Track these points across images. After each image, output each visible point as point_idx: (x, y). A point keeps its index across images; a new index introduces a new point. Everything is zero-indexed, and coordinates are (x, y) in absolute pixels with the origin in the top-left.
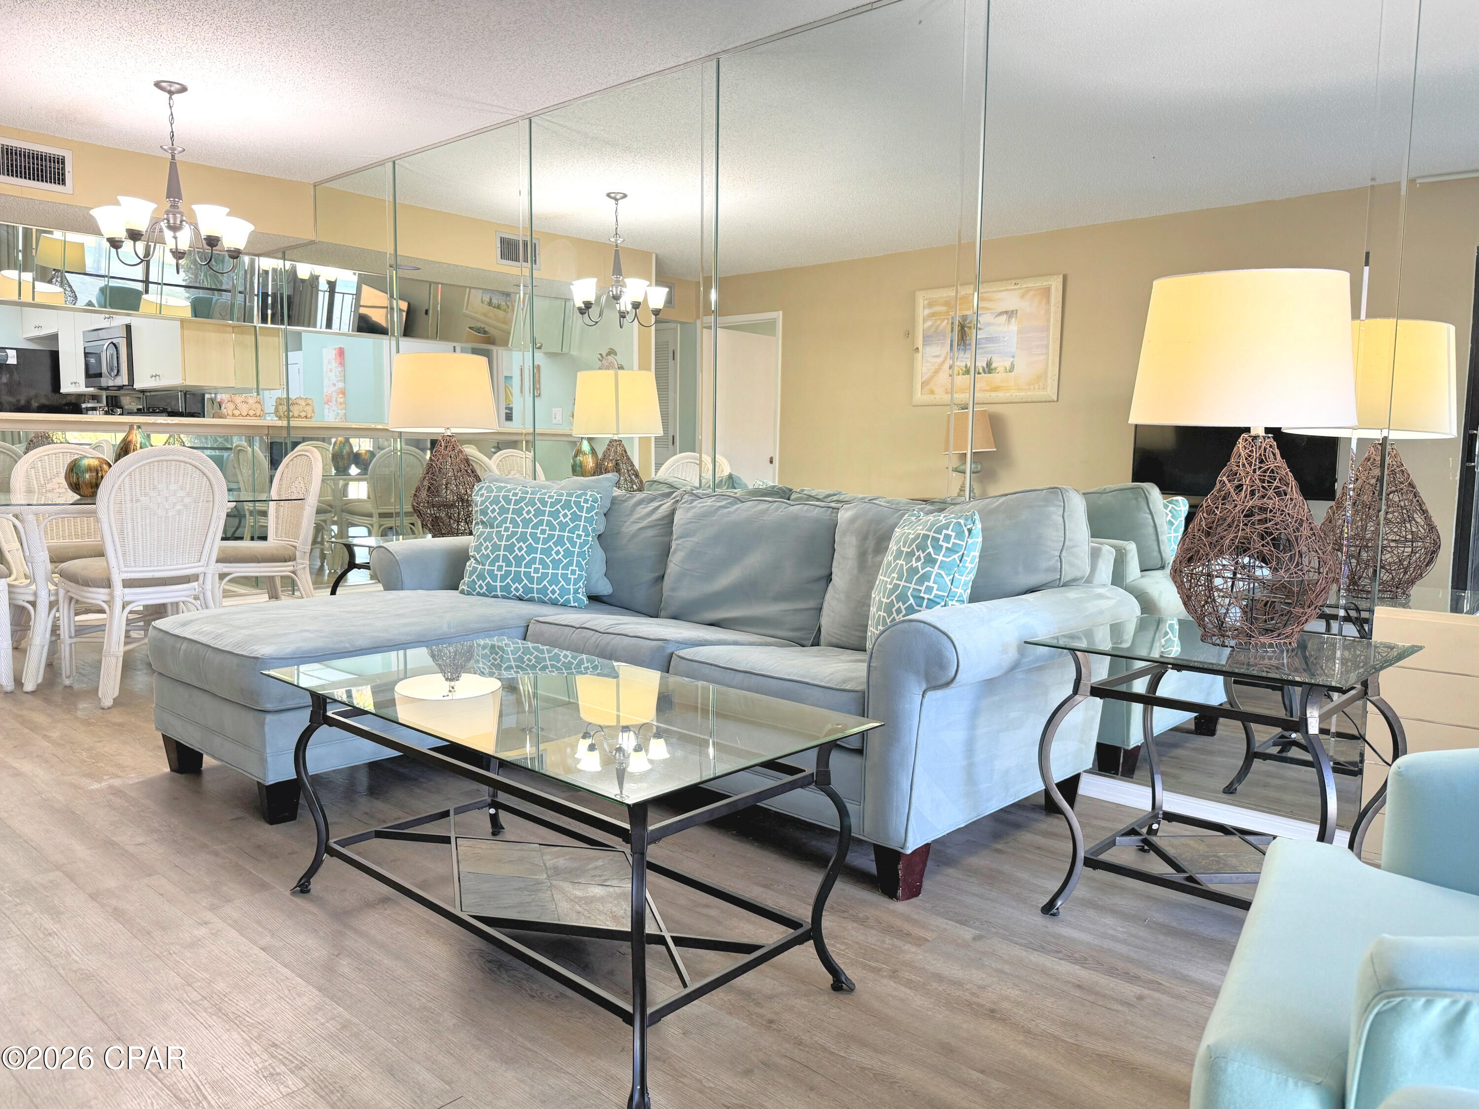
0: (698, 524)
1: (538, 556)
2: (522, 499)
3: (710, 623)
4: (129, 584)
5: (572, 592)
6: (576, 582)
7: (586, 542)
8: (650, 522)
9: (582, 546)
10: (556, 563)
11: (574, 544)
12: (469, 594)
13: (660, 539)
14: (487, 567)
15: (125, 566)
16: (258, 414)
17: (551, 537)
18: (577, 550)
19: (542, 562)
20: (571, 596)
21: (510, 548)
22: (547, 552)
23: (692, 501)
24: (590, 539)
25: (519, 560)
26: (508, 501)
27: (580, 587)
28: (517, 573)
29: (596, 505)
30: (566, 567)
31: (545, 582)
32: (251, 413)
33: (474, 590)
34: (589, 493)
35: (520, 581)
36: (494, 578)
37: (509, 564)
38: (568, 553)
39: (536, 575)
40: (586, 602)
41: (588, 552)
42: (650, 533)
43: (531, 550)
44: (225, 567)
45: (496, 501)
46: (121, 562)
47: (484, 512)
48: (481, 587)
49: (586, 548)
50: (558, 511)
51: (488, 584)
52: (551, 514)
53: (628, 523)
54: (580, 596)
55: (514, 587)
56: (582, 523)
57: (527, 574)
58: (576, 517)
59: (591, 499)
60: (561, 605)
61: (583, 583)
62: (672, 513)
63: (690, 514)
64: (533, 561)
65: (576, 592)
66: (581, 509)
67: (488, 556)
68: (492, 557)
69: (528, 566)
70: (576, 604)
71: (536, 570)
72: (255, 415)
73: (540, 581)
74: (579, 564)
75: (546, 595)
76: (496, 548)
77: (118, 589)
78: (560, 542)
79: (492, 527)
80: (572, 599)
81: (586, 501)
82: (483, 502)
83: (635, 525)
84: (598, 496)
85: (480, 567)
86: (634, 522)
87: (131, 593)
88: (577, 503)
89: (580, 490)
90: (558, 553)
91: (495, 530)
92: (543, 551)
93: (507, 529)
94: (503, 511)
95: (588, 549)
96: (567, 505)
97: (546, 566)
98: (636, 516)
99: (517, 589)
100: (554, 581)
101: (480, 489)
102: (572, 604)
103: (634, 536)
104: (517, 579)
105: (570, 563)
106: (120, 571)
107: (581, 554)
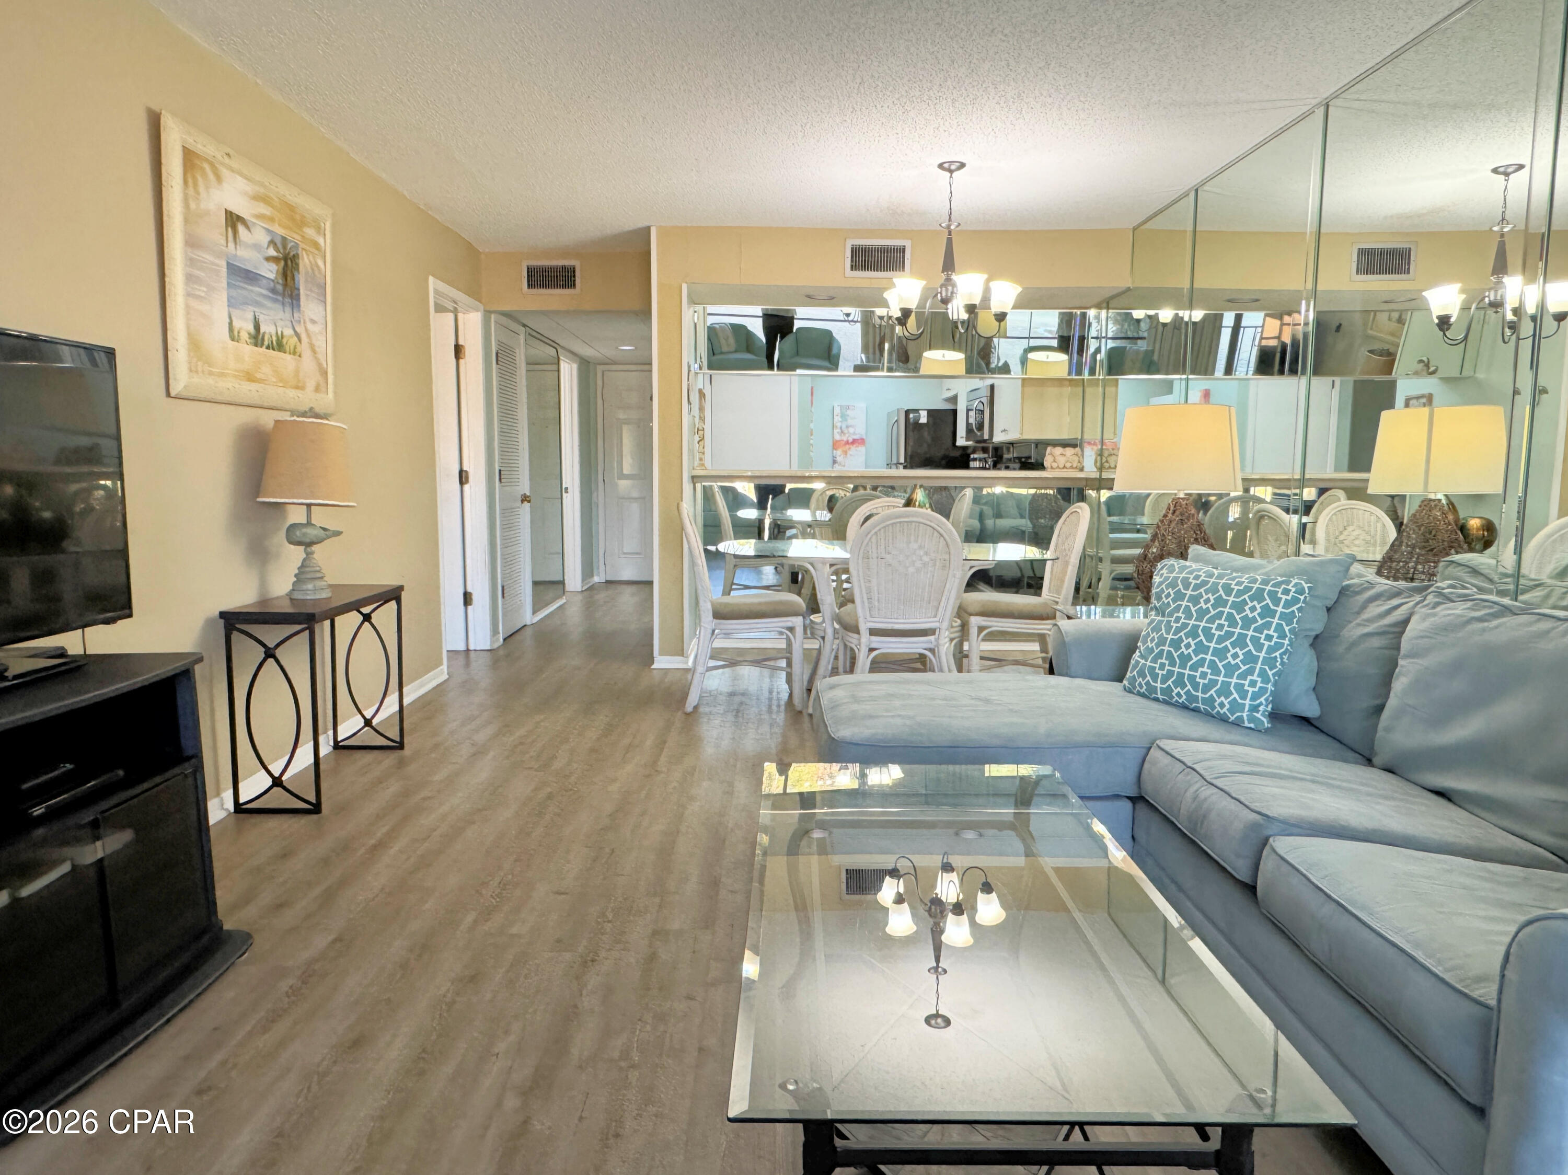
0: (1433, 641)
1: (1209, 657)
2: (1205, 583)
3: (1432, 789)
4: (873, 632)
5: (1247, 709)
6: (1255, 697)
7: (1279, 646)
8: (1381, 626)
9: (1271, 650)
10: (1230, 670)
11: (1259, 647)
12: (1130, 692)
13: (1386, 652)
14: (1148, 663)
15: (871, 616)
16: (1074, 466)
17: (1229, 635)
18: (1262, 655)
19: (1213, 665)
20: (1245, 715)
21: (1176, 644)
22: (1221, 653)
23: (1437, 605)
24: (1286, 642)
25: (1185, 659)
26: (1186, 584)
27: (1261, 704)
28: (1181, 675)
29: (1302, 598)
30: (1243, 676)
31: (1212, 692)
32: (1068, 465)
33: (1135, 688)
34: (1294, 581)
35: (1183, 686)
36: (1155, 677)
37: (1173, 664)
38: (1250, 659)
39: (1202, 681)
40: (1267, 725)
41: (1282, 658)
42: (1376, 642)
43: (1201, 648)
44: (984, 621)
45: (1173, 585)
46: (868, 613)
47: (1159, 598)
48: (1141, 686)
49: (1277, 654)
50: (1244, 602)
51: (1148, 683)
52: (1235, 606)
53: (1352, 624)
54: (1259, 715)
55: (1176, 691)
56: (1276, 621)
57: (1192, 679)
58: (1267, 612)
59: (1293, 590)
60: (1233, 723)
61: (1266, 700)
62: (1406, 622)
63: (1426, 624)
64: (1201, 663)
65: (1255, 709)
66: (1276, 601)
67: (1152, 650)
68: (1156, 651)
69: (1194, 668)
70: (1252, 725)
71: (1204, 675)
72: (1072, 467)
73: (1206, 689)
74: (1263, 674)
75: (1214, 708)
76: (1162, 642)
77: (865, 638)
78: (1240, 642)
79: (1163, 616)
80: (1245, 718)
81: (1286, 592)
82: (1161, 584)
83: (1361, 628)
84: (1306, 586)
85: (1143, 661)
86: (1359, 625)
87: (876, 641)
88: (1273, 595)
89: (1281, 576)
90: (1235, 656)
91: (1166, 619)
92: (1216, 652)
93: (1177, 620)
94: (1179, 596)
95: (1280, 654)
96: (1258, 596)
97: (1216, 671)
98: (1366, 615)
99: (1179, 695)
100: (1225, 691)
101: (1162, 568)
102: (1247, 724)
103: (1354, 644)
104: (1180, 683)
105: (1250, 672)
106: (866, 621)
107: (1271, 662)
